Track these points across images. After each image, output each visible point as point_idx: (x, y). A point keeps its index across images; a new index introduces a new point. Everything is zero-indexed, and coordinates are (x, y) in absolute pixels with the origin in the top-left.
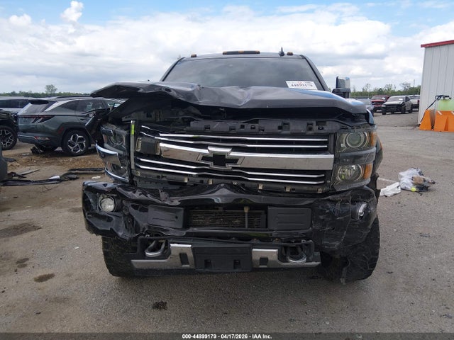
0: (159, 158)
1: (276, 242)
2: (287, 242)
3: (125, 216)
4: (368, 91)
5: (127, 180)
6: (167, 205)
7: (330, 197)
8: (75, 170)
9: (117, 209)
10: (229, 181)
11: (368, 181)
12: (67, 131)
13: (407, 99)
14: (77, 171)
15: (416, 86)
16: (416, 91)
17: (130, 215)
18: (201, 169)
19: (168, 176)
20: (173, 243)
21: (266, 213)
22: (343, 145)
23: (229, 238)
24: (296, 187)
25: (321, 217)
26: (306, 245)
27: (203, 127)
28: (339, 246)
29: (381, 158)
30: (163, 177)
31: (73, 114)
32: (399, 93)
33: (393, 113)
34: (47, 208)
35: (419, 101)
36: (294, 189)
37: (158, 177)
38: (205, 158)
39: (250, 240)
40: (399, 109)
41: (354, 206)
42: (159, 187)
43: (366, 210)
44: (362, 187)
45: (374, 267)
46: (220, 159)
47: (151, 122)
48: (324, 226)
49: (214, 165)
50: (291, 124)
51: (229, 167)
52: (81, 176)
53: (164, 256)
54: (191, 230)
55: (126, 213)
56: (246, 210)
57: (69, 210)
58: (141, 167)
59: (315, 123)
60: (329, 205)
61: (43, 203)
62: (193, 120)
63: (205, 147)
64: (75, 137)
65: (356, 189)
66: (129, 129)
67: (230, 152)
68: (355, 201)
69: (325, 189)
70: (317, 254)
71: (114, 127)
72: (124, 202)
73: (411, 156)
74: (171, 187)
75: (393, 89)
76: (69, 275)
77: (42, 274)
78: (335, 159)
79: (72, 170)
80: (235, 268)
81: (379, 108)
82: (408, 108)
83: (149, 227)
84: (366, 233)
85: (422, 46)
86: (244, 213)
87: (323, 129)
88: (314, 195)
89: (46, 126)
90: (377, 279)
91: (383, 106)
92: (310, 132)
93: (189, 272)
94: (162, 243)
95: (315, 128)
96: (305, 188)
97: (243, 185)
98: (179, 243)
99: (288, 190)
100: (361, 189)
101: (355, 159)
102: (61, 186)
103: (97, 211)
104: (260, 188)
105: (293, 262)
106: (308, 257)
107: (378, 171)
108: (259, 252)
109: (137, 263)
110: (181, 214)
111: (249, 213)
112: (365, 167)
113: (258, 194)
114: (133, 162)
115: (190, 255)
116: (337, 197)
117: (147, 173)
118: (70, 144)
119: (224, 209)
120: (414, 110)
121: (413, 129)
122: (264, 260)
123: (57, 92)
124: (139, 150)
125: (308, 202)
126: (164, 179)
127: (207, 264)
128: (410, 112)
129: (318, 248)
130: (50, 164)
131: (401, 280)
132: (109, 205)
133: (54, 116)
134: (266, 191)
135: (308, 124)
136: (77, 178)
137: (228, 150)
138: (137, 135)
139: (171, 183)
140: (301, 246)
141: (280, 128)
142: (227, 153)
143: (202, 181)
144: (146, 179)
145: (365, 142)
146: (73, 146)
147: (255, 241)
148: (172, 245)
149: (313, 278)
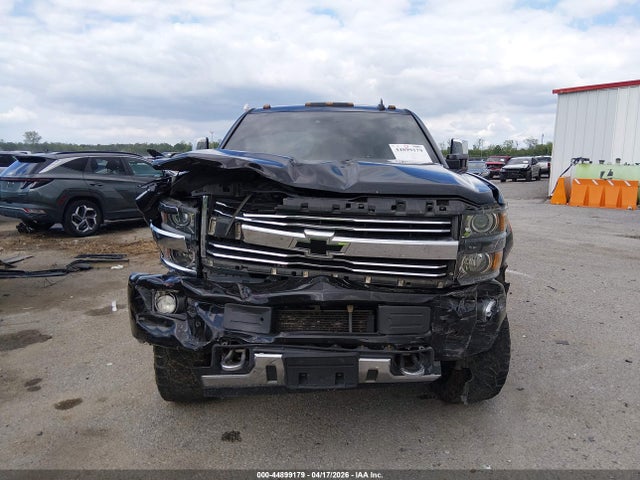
0: (240, 243)
1: (388, 349)
2: (401, 349)
3: (189, 318)
4: (481, 148)
5: (194, 271)
6: (250, 304)
7: (452, 293)
8: (85, 256)
9: (179, 310)
10: (329, 273)
11: (497, 273)
12: (71, 201)
13: (534, 162)
14: (87, 259)
15: (545, 143)
16: (545, 151)
17: (198, 318)
18: (294, 258)
19: (251, 266)
20: (258, 353)
21: (376, 313)
22: (467, 229)
23: (330, 345)
24: (412, 281)
25: (442, 318)
26: (424, 353)
27: (299, 205)
28: (463, 354)
29: (512, 244)
30: (243, 267)
31: (81, 176)
32: (523, 153)
33: (515, 180)
34: (54, 310)
35: (549, 165)
36: (409, 283)
37: (237, 268)
38: (300, 244)
39: (355, 347)
40: (522, 175)
41: (480, 305)
42: (238, 281)
43: (494, 309)
44: (490, 281)
45: (503, 383)
46: (318, 245)
47: (227, 198)
48: (446, 329)
49: (312, 252)
50: (407, 203)
51: (330, 255)
52: (96, 266)
53: (246, 369)
54: (281, 335)
55: (193, 315)
56: (350, 309)
57: (86, 313)
58: (215, 254)
59: (435, 202)
60: (451, 302)
61: (47, 303)
62: (286, 196)
63: (301, 230)
64: (81, 210)
65: (484, 283)
66: (199, 206)
67: (332, 237)
68: (482, 298)
69: (448, 283)
70: (438, 364)
71: (180, 203)
72: (189, 300)
73: (541, 240)
74: (253, 281)
75: (514, 146)
76: (103, 400)
77: (65, 399)
78: (459, 246)
79: (82, 256)
80: (336, 383)
81: (497, 173)
82: (535, 174)
83: (226, 333)
84: (494, 337)
85: (554, 92)
86: (348, 313)
87: (445, 209)
88: (433, 290)
89: (40, 193)
90: (506, 398)
91: (501, 170)
92: (430, 214)
93: (275, 390)
94: (240, 354)
95: (436, 208)
96: (423, 282)
97: (346, 278)
98: (265, 353)
99: (400, 284)
100: (488, 283)
101: (482, 246)
102: (69, 279)
103: (153, 313)
104: (368, 281)
105: (408, 375)
106: (426, 367)
107: (507, 260)
108: (367, 363)
109: (209, 379)
110: (268, 315)
111: (353, 313)
112: (494, 256)
113: (366, 289)
114: (203, 248)
115: (280, 367)
116: (461, 293)
117: (222, 262)
118: (75, 219)
119: (322, 308)
120: (543, 176)
121: (543, 202)
122: (373, 373)
123: (41, 142)
124: (212, 234)
125: (426, 298)
126: (245, 270)
127: (302, 378)
128: (538, 179)
129: (438, 357)
130: (47, 247)
131: (535, 398)
132: (167, 305)
133: (52, 179)
134: (375, 286)
135: (428, 204)
136: (90, 268)
137: (331, 234)
138: (211, 214)
139: (253, 275)
140: (417, 355)
141: (394, 208)
142: (330, 238)
143: (294, 274)
144: (220, 271)
145: (493, 225)
146: (78, 222)
147: (362, 349)
148: (256, 355)
149: (425, 397)
